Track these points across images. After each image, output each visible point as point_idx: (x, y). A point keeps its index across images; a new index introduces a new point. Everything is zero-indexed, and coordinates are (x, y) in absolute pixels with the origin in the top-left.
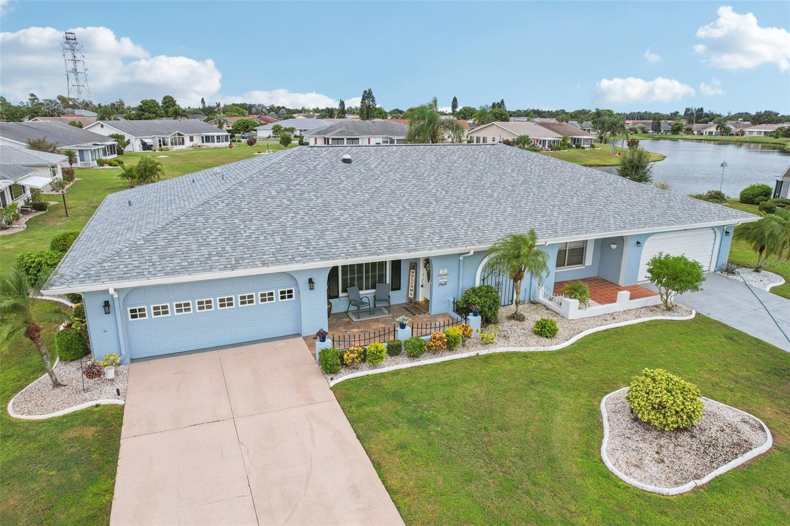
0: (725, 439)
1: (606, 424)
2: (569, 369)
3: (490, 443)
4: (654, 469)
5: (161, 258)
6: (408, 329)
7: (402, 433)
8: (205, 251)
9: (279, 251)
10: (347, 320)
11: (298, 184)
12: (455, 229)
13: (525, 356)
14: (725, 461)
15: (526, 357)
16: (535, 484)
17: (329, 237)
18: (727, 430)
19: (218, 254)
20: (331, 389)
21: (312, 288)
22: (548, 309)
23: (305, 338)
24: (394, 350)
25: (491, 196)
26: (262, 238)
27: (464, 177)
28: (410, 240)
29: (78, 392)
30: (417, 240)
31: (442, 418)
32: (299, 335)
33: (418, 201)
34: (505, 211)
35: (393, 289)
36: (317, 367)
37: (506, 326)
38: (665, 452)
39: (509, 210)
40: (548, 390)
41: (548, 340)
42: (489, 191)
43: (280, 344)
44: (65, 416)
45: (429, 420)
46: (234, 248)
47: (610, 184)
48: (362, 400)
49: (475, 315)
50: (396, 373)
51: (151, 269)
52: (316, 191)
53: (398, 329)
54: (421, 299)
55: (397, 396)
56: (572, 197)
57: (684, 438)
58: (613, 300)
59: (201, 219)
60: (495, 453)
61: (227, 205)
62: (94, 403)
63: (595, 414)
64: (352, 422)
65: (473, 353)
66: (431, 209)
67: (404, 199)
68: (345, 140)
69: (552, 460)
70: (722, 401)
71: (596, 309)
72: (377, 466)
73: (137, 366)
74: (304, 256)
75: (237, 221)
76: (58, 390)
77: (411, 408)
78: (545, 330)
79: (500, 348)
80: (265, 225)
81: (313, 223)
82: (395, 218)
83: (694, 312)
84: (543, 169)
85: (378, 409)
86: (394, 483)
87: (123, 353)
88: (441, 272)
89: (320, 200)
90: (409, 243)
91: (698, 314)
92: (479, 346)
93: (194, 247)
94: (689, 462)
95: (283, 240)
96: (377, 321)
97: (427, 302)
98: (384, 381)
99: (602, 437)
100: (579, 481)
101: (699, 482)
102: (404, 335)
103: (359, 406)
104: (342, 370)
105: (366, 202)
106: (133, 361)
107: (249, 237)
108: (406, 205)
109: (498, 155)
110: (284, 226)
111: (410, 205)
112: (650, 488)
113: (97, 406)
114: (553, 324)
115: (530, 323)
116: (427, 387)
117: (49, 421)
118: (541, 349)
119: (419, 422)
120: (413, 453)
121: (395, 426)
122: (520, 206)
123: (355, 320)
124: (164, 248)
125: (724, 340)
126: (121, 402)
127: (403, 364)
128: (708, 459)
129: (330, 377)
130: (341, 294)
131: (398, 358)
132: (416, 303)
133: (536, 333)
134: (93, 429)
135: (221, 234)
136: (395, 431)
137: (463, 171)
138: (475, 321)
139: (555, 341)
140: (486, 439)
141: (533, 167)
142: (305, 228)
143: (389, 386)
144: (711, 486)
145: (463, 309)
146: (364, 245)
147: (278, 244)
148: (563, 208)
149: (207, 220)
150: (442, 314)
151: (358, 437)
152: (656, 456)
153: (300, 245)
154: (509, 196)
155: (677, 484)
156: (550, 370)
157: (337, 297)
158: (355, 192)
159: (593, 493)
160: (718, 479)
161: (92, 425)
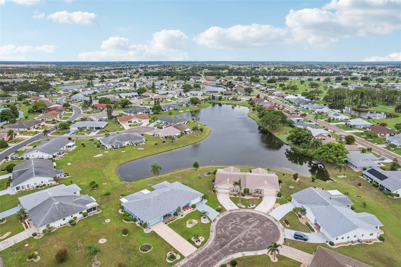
12: (173, 207)
17: (163, 212)
22: (182, 212)
34: (177, 203)
36: (165, 224)
43: (160, 222)
49: (176, 215)
53: (170, 219)
58: (188, 210)
63: (186, 223)
65: (176, 219)
68: (119, 145)
74: (161, 215)
79: (179, 218)
83: (196, 209)
88: (172, 212)
90: (169, 211)
98: (171, 224)
110: (158, 211)
116: (174, 223)
125: (198, 212)
133: (181, 216)
146: (166, 212)
148: (182, 200)
150: (172, 215)
154: (177, 200)
156: (183, 220)
158: (162, 204)
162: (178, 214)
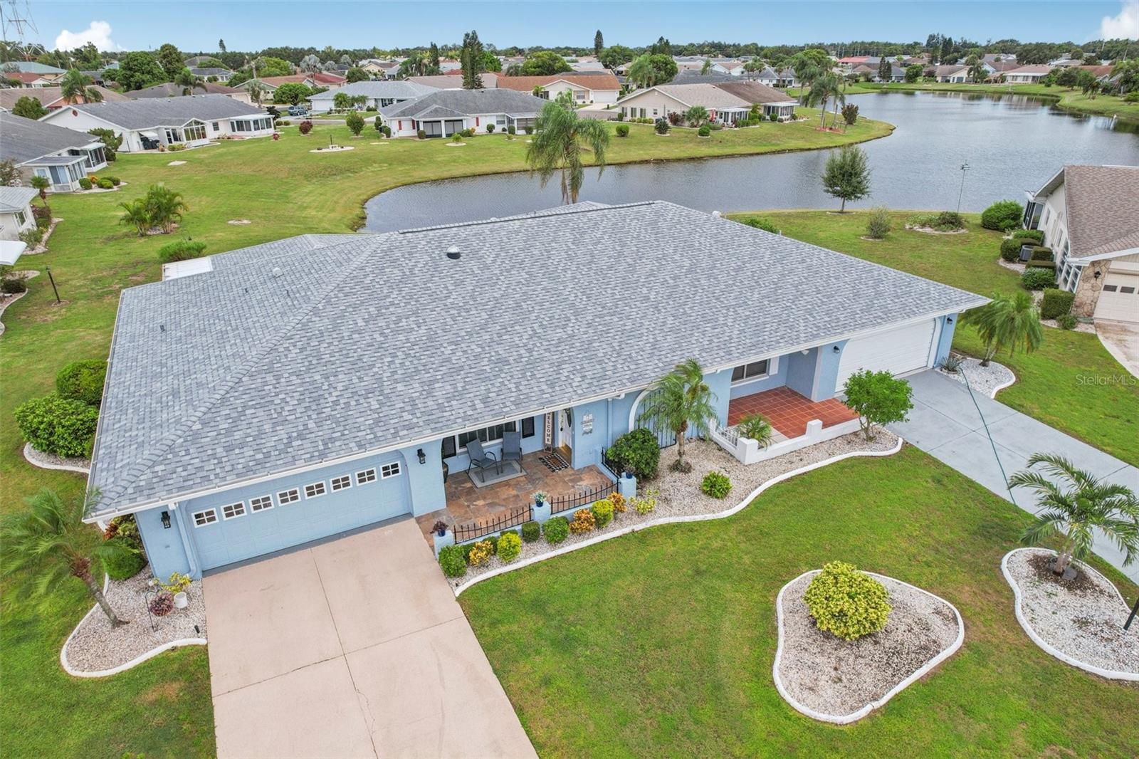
0: (912, 642)
1: (781, 630)
2: (742, 546)
3: (647, 669)
4: (828, 691)
5: (229, 449)
6: (547, 505)
7: (546, 662)
8: (282, 433)
9: (377, 422)
10: (469, 485)
11: (392, 304)
12: (601, 362)
13: (691, 528)
14: (908, 673)
15: (691, 530)
16: (697, 722)
17: (441, 390)
18: (916, 629)
19: (301, 436)
20: (458, 599)
21: (422, 462)
22: (720, 449)
23: (419, 520)
24: (530, 535)
25: (647, 299)
26: (353, 403)
27: (610, 268)
28: (544, 387)
29: (145, 631)
30: (552, 385)
31: (592, 635)
32: (409, 515)
33: (552, 318)
34: (664, 323)
35: (524, 436)
36: (436, 567)
37: (669, 481)
38: (844, 667)
39: (670, 320)
40: (717, 583)
41: (719, 502)
42: (645, 291)
43: (388, 531)
44: (137, 669)
45: (576, 639)
46: (319, 424)
47: (803, 261)
48: (495, 615)
49: (629, 476)
50: (534, 568)
51: (218, 471)
52: (416, 313)
53: (534, 506)
54: (560, 444)
55: (538, 606)
56: (752, 289)
57: (867, 646)
58: (802, 431)
59: (270, 378)
60: (653, 683)
61: (302, 350)
62: (169, 645)
63: (769, 614)
64: (488, 648)
65: (627, 530)
66: (569, 330)
67: (533, 316)
68: (443, 123)
69: (717, 687)
70: (917, 583)
71: (781, 445)
72: (520, 711)
73: (211, 581)
74: (410, 427)
75: (317, 377)
76: (120, 631)
77: (555, 623)
78: (715, 488)
79: (661, 519)
80: (355, 380)
81: (417, 371)
82: (523, 352)
83: (901, 441)
84: (716, 242)
85: (515, 627)
86: (541, 734)
87: (193, 568)
88: (585, 418)
89: (423, 330)
90: (543, 392)
91: (906, 445)
92: (635, 518)
93: (267, 427)
94: (869, 677)
95: (381, 404)
96: (507, 484)
97: (569, 450)
98: (521, 583)
99: (775, 650)
100: (746, 714)
101: (877, 705)
102: (541, 514)
103: (494, 624)
104: (469, 571)
105: (484, 327)
106: (206, 573)
107: (336, 403)
108: (536, 326)
109: (656, 222)
110: (380, 380)
111: (541, 325)
112: (823, 717)
113: (174, 649)
114: (725, 481)
115: (697, 477)
116: (573, 589)
117: (118, 677)
118: (709, 517)
119: (565, 644)
120: (560, 690)
121: (538, 652)
122: (685, 313)
123: (479, 484)
124: (229, 432)
125: (931, 485)
126: (201, 641)
127: (542, 553)
128: (890, 672)
129: (454, 582)
130: (458, 450)
131: (536, 546)
132: (554, 450)
133: (705, 492)
134: (176, 685)
135: (300, 401)
136: (538, 659)
137: (610, 257)
138: (628, 485)
139: (727, 502)
140: (642, 663)
141: (702, 240)
142: (407, 379)
143: (527, 588)
144: (889, 709)
145: (615, 462)
146: (485, 401)
147: (375, 411)
148: (740, 310)
149: (278, 378)
150: (588, 467)
151: (495, 671)
152: (833, 673)
153: (403, 410)
154: (669, 296)
155: (852, 709)
156: (720, 550)
157: (454, 454)
158: (468, 311)
159: (760, 730)
160: (897, 698)
161: (174, 680)
162: (667, 458)
